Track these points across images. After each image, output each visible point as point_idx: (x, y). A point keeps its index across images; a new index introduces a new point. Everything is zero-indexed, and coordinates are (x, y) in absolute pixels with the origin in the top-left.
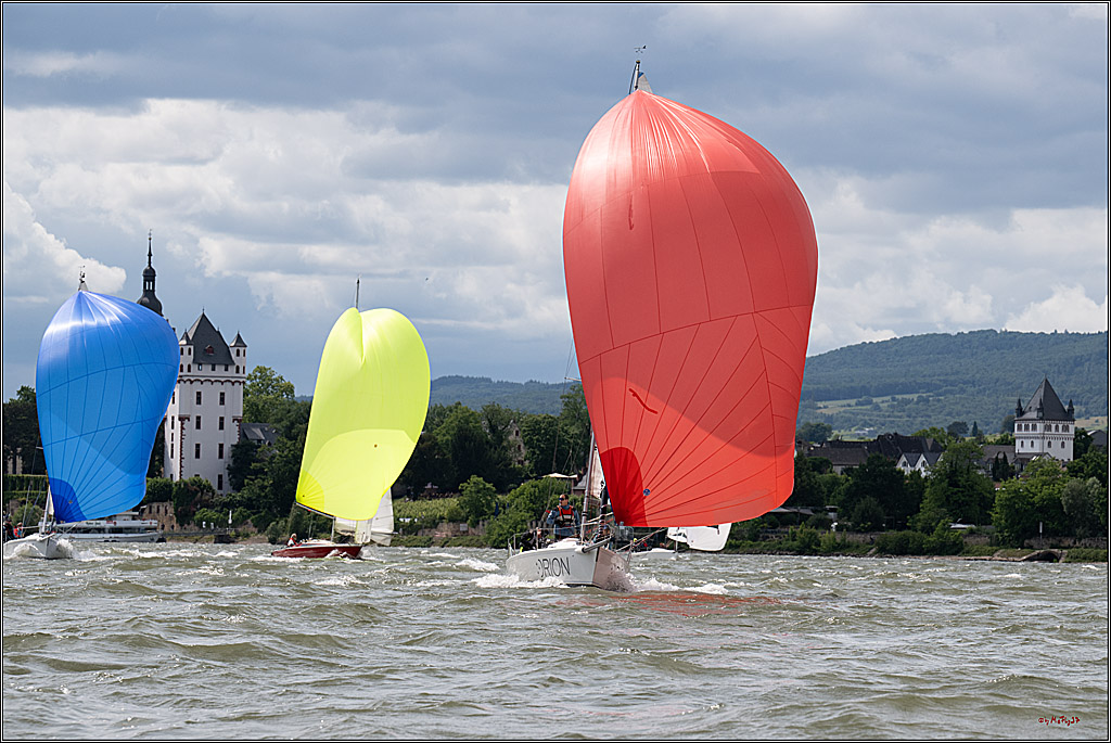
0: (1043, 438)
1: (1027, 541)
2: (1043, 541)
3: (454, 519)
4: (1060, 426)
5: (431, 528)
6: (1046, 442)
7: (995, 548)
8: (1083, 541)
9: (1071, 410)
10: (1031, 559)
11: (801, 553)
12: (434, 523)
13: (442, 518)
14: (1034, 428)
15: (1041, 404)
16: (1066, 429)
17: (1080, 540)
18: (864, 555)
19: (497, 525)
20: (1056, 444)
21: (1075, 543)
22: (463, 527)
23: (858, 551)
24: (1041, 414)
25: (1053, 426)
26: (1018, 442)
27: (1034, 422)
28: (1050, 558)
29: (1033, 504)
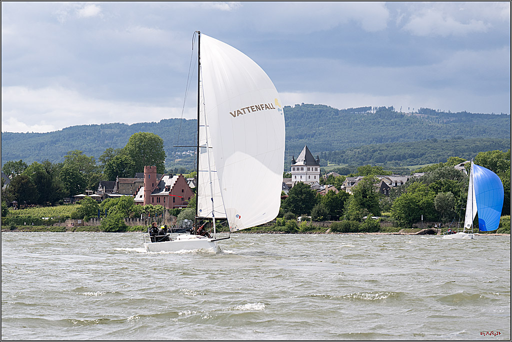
0: (307, 174)
1: (414, 224)
2: (423, 224)
3: (74, 218)
4: (314, 168)
5: (61, 222)
6: (308, 176)
7: (399, 228)
8: (446, 224)
9: (319, 161)
10: (421, 234)
11: (288, 232)
12: (63, 220)
13: (68, 217)
14: (302, 169)
15: (305, 158)
16: (316, 170)
17: (445, 223)
18: (324, 233)
19: (108, 220)
20: (312, 177)
21: (442, 225)
22: (80, 221)
23: (321, 231)
24: (305, 163)
25: (311, 168)
26: (293, 177)
27: (302, 167)
28: (432, 233)
29: (418, 206)
